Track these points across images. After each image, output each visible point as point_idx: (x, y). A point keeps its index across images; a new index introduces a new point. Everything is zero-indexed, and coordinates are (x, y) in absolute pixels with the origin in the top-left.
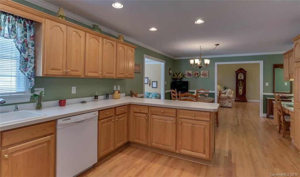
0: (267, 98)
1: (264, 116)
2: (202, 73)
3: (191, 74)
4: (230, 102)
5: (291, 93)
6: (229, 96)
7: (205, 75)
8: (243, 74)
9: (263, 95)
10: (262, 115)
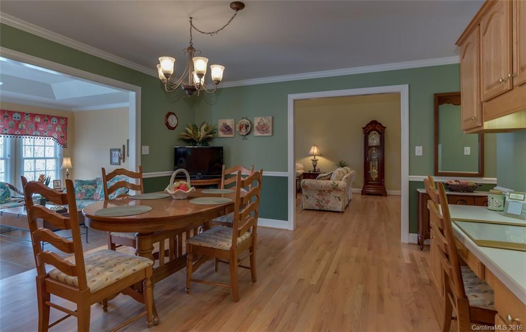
0: (418, 190)
1: (411, 242)
2: (256, 124)
3: (231, 127)
4: (340, 200)
5: (481, 175)
6: (337, 185)
7: (265, 129)
8: (379, 133)
9: (410, 182)
10: (407, 238)
